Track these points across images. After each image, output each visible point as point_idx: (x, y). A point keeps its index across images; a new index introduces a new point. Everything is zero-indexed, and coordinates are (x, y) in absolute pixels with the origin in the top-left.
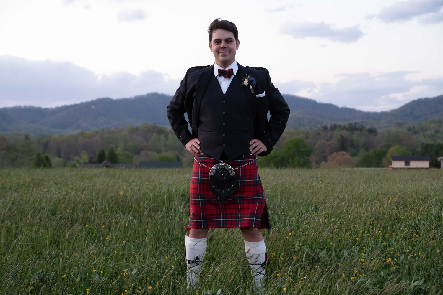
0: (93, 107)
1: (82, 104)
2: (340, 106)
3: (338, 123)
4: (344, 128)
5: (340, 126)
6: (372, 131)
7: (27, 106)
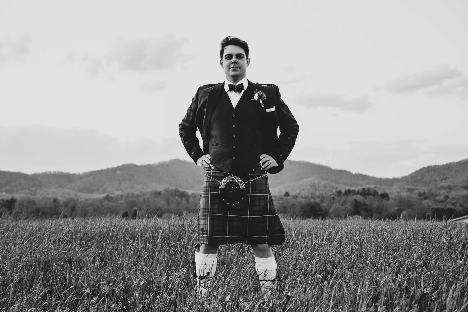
0: (119, 172)
1: (108, 169)
3: (352, 188)
4: (358, 193)
5: (354, 191)
6: (385, 196)
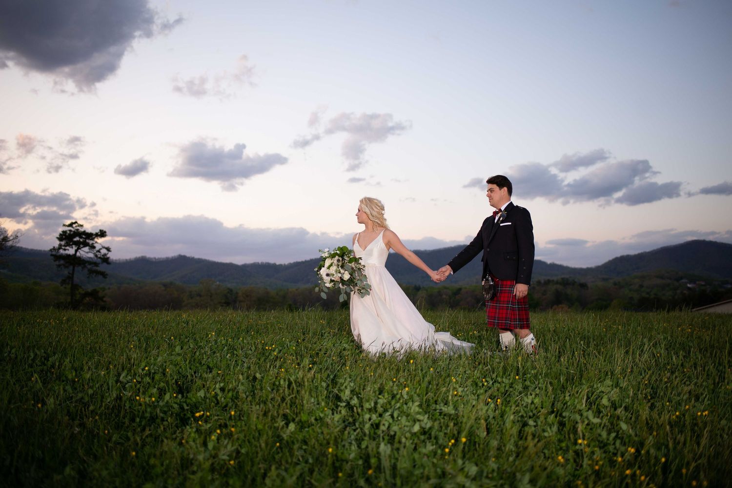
1: (311, 260)
2: (549, 262)
4: (557, 283)
5: (553, 281)
6: (583, 286)
7: (263, 263)
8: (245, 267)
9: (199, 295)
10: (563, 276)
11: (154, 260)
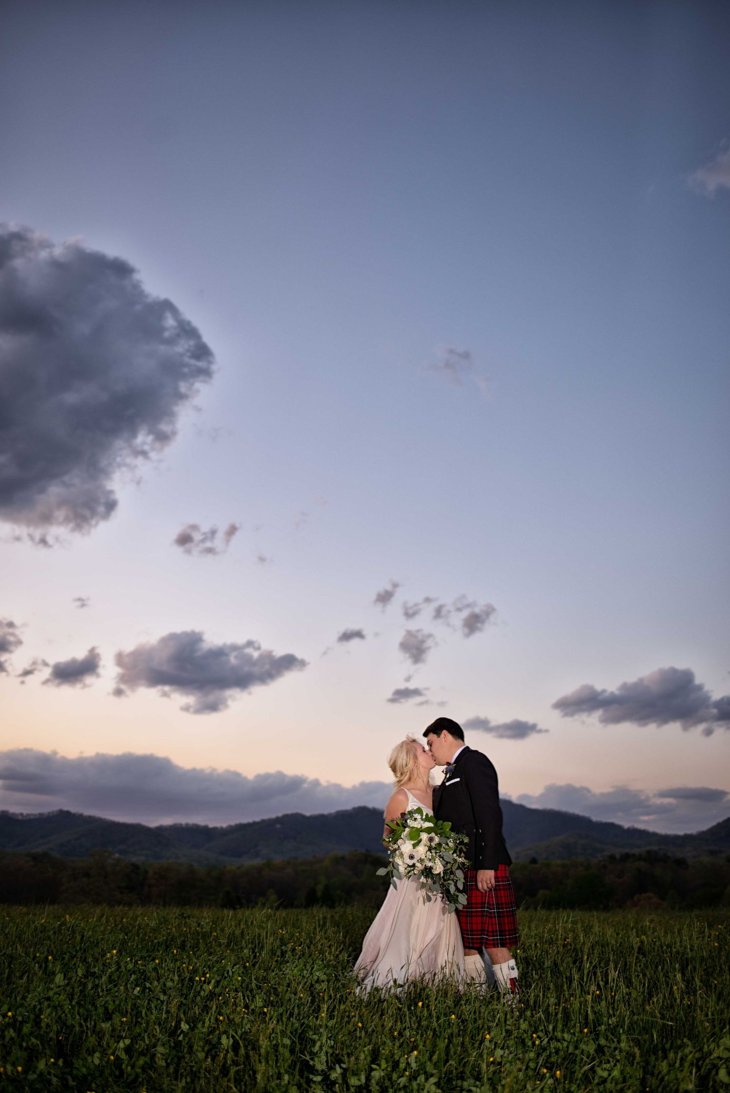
0: (278, 826)
1: (263, 821)
3: (631, 851)
4: (640, 858)
5: (634, 855)
6: (681, 863)
8: (160, 829)
9: (87, 875)
10: (648, 848)
11: (20, 818)
